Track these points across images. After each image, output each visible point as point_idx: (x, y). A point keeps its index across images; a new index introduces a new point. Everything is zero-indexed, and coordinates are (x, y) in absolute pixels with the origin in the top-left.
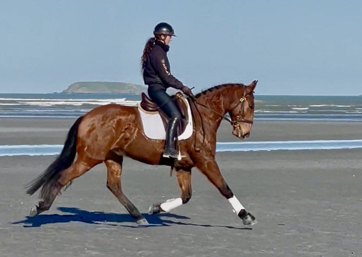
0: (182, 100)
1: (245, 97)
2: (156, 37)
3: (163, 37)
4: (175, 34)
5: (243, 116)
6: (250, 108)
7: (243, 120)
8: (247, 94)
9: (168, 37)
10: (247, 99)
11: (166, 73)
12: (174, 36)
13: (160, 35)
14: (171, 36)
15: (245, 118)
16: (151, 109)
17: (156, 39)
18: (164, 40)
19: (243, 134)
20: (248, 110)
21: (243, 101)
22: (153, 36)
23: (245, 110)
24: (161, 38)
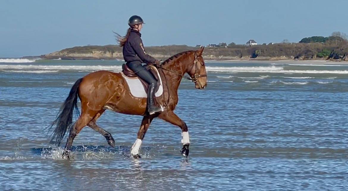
0: (153, 68)
1: (197, 59)
2: (131, 27)
3: (137, 26)
4: (144, 22)
5: (199, 73)
6: (202, 66)
7: (199, 76)
8: (198, 56)
9: (140, 25)
10: (198, 61)
11: (144, 53)
12: (144, 23)
13: (134, 25)
14: (141, 24)
15: (201, 74)
16: (131, 75)
17: (131, 28)
18: (137, 28)
19: (203, 86)
20: (201, 67)
21: (196, 62)
22: (129, 27)
23: (199, 68)
24: (135, 27)
